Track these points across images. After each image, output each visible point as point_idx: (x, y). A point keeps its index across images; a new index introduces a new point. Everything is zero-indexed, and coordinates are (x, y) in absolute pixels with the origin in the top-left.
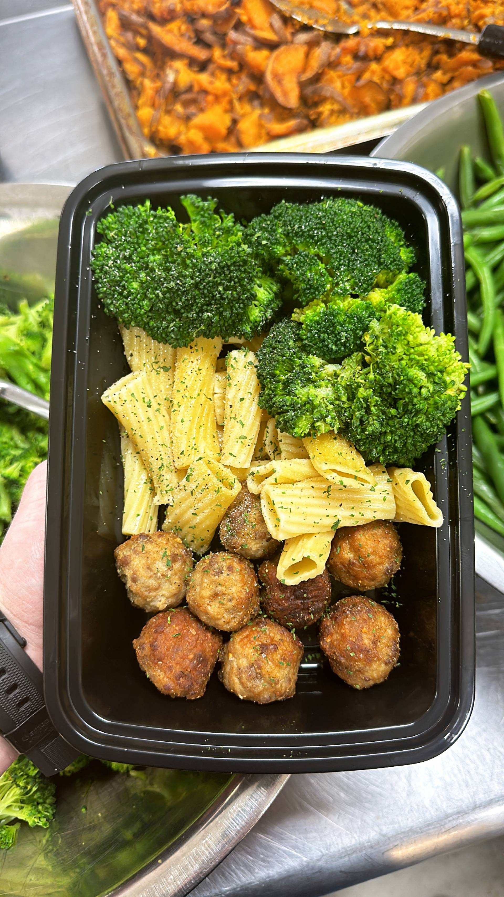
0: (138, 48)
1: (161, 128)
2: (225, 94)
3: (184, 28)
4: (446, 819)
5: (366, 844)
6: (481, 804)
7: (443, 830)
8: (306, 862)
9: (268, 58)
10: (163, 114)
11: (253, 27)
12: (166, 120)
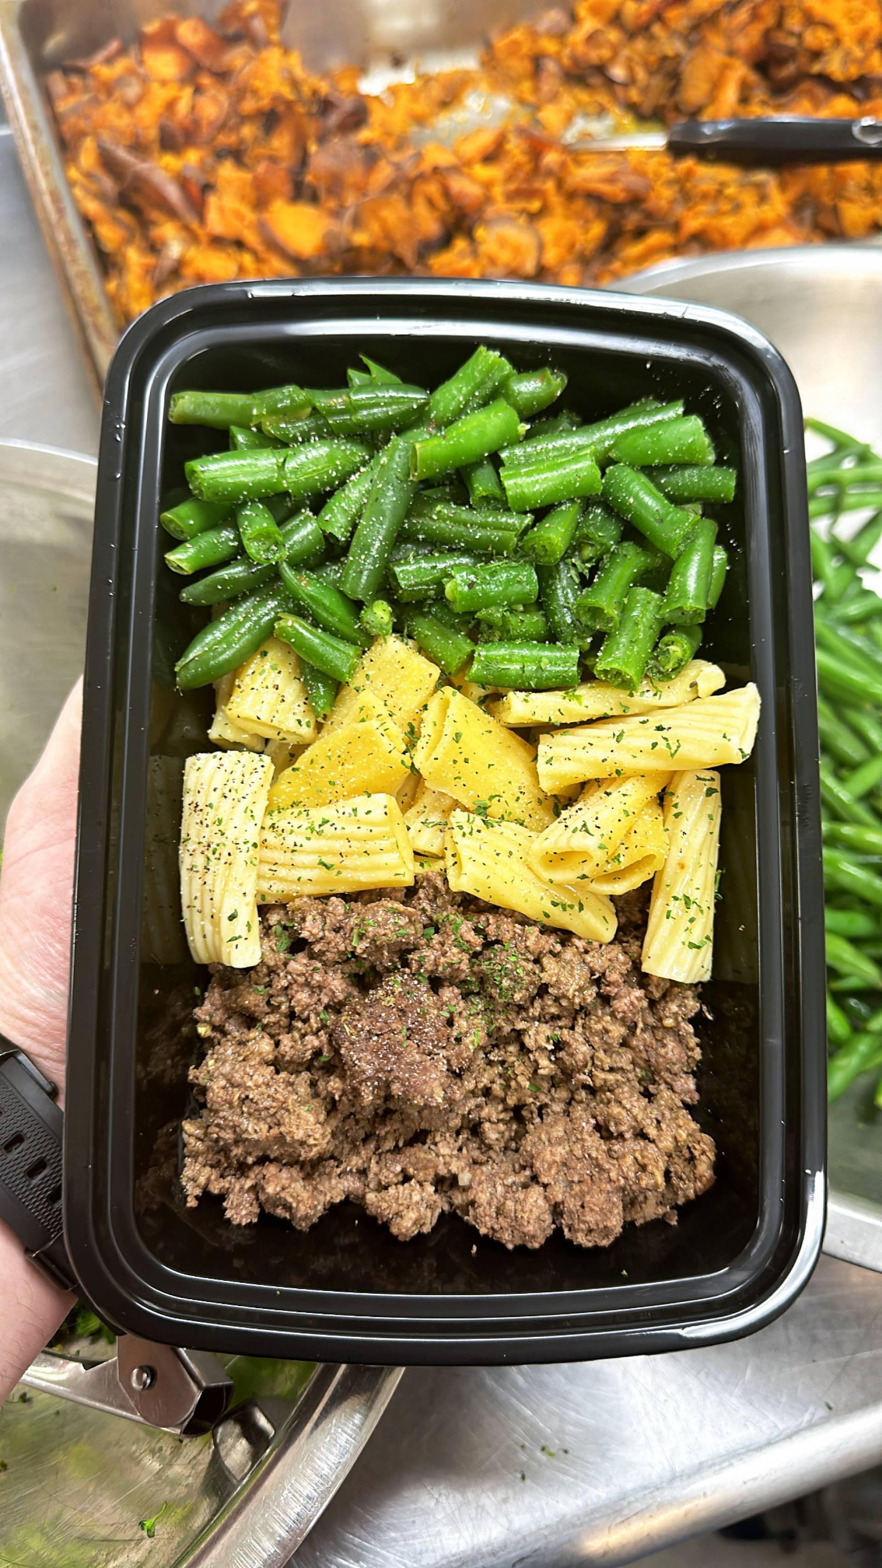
4: (623, 1499)
5: (484, 1550)
6: (683, 1471)
7: (619, 1519)
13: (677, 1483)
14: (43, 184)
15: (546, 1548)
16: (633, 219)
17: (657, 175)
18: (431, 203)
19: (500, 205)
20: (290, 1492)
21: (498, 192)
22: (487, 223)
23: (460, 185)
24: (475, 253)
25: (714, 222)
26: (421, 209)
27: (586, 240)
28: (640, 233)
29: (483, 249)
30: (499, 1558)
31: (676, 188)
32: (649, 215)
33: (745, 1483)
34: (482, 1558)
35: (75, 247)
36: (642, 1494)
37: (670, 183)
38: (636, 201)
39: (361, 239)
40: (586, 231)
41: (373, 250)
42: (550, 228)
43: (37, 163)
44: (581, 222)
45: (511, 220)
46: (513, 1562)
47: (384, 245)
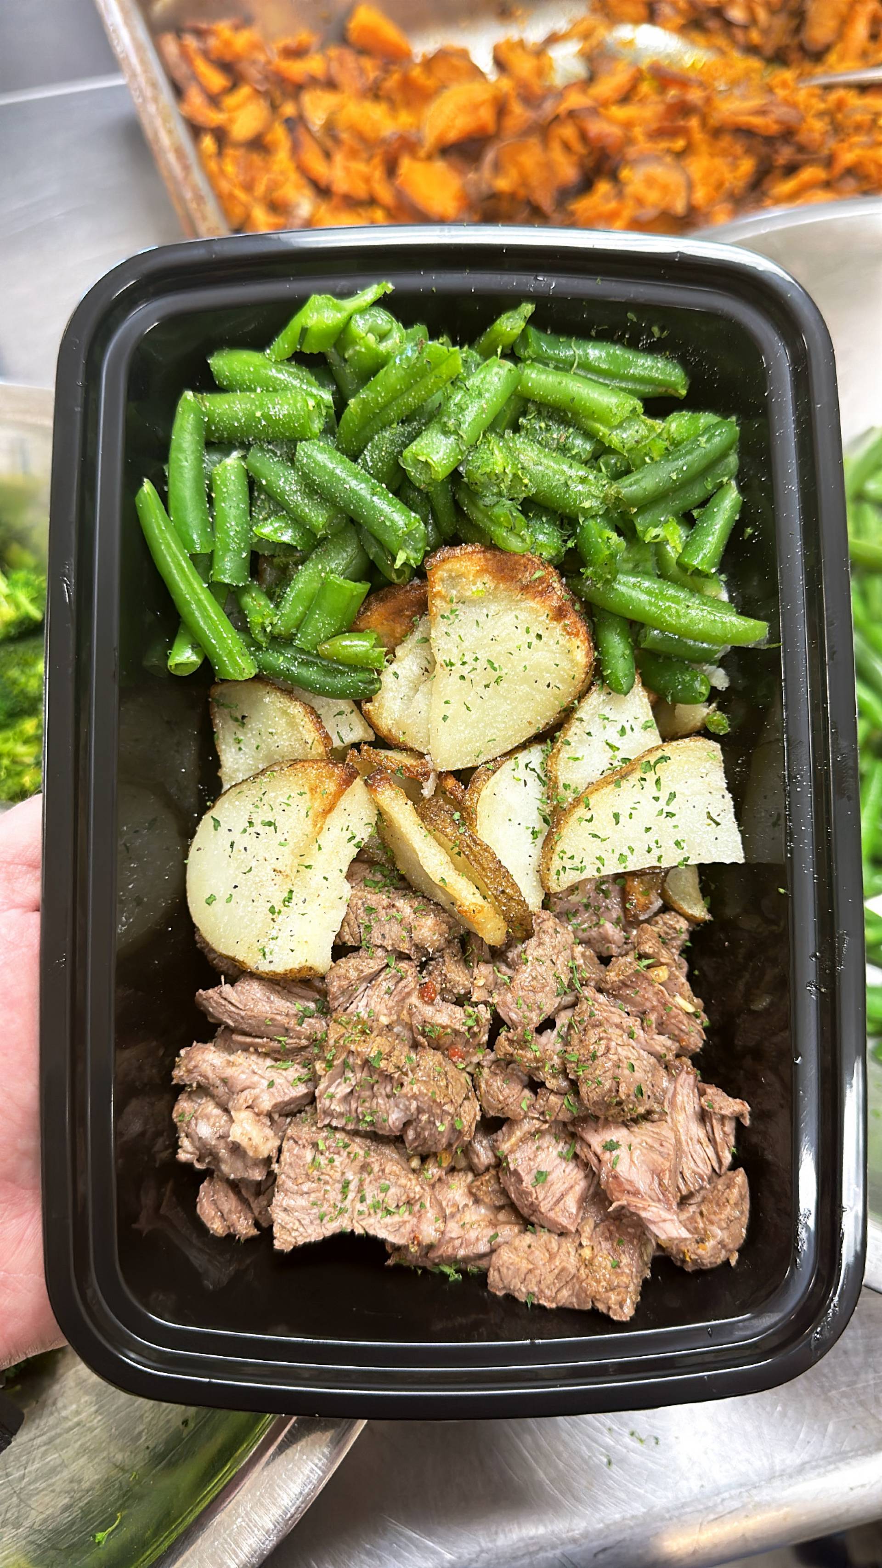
4: (718, 1494)
5: (564, 1536)
7: (712, 1517)
8: (449, 1562)
13: (777, 1483)
14: (165, 140)
15: (631, 1540)
16: (785, 154)
17: (808, 107)
18: (567, 147)
19: (643, 145)
20: (244, 1521)
21: (638, 132)
22: (633, 163)
23: (596, 127)
24: (620, 195)
25: (870, 153)
26: (558, 155)
27: (735, 178)
28: (791, 170)
29: (629, 190)
30: (580, 1545)
31: (827, 119)
32: (801, 148)
33: (852, 1489)
34: (562, 1544)
35: (204, 203)
36: (738, 1491)
37: (821, 115)
38: (788, 134)
39: (503, 184)
40: (734, 166)
41: (513, 196)
42: (698, 166)
43: (158, 122)
44: (730, 159)
45: (658, 159)
46: (594, 1551)
47: (522, 192)
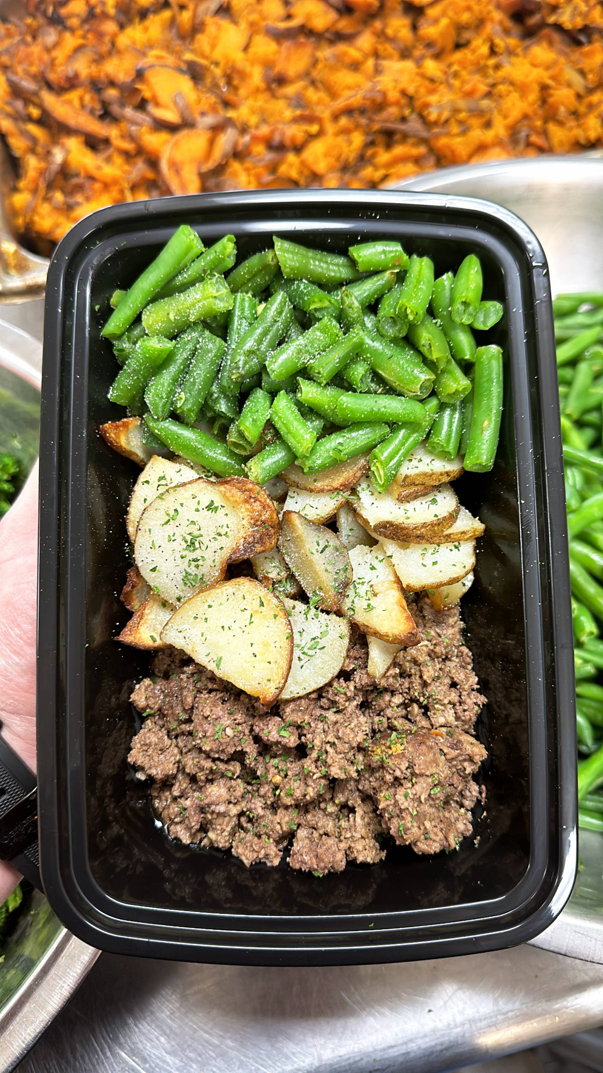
0: (30, 119)
1: (36, 218)
2: (115, 182)
3: (87, 98)
9: (166, 142)
10: (40, 201)
11: (157, 104)
12: (45, 208)
